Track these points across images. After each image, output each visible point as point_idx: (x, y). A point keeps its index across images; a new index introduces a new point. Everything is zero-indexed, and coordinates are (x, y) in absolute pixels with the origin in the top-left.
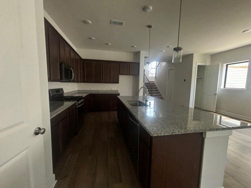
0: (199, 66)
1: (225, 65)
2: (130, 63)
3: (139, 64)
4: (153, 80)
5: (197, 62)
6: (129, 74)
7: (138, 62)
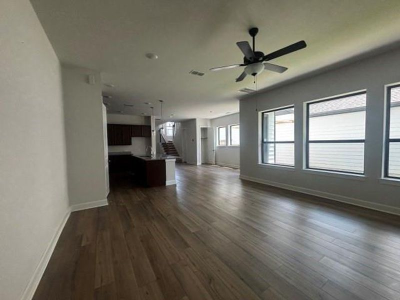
0: (201, 128)
1: (217, 128)
2: (141, 126)
3: (150, 127)
4: (171, 140)
5: (199, 126)
6: (141, 136)
7: (149, 125)
